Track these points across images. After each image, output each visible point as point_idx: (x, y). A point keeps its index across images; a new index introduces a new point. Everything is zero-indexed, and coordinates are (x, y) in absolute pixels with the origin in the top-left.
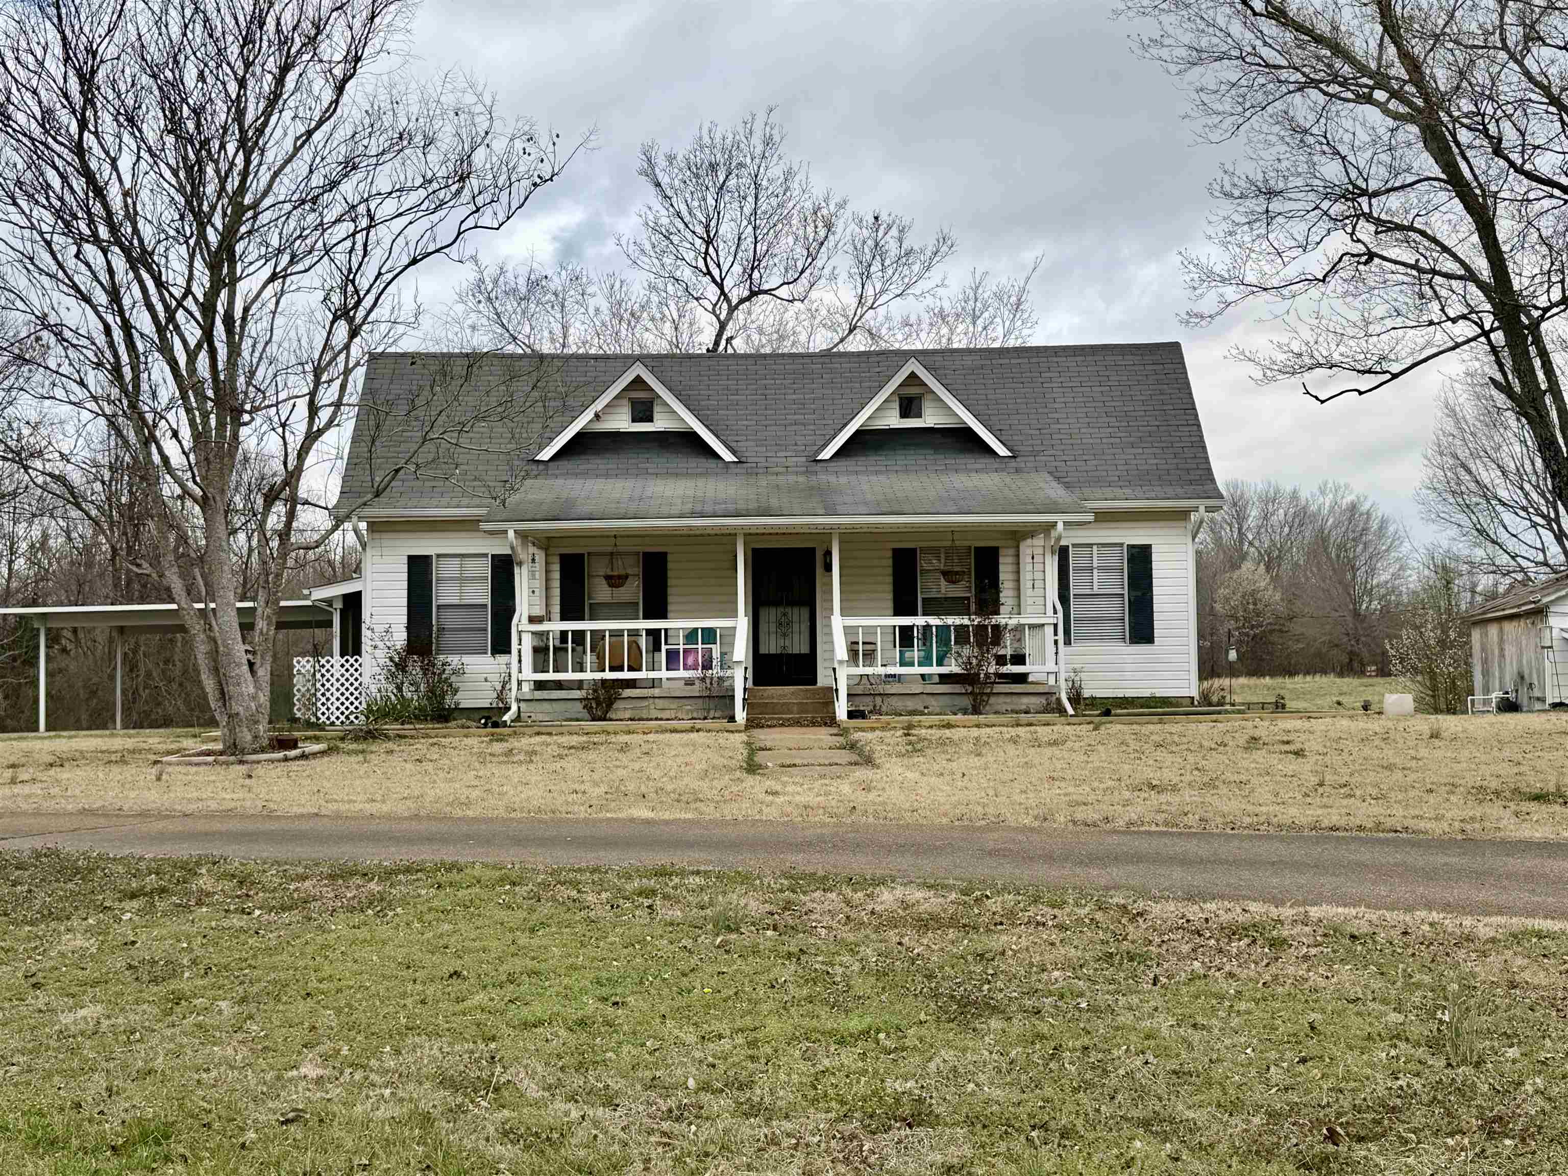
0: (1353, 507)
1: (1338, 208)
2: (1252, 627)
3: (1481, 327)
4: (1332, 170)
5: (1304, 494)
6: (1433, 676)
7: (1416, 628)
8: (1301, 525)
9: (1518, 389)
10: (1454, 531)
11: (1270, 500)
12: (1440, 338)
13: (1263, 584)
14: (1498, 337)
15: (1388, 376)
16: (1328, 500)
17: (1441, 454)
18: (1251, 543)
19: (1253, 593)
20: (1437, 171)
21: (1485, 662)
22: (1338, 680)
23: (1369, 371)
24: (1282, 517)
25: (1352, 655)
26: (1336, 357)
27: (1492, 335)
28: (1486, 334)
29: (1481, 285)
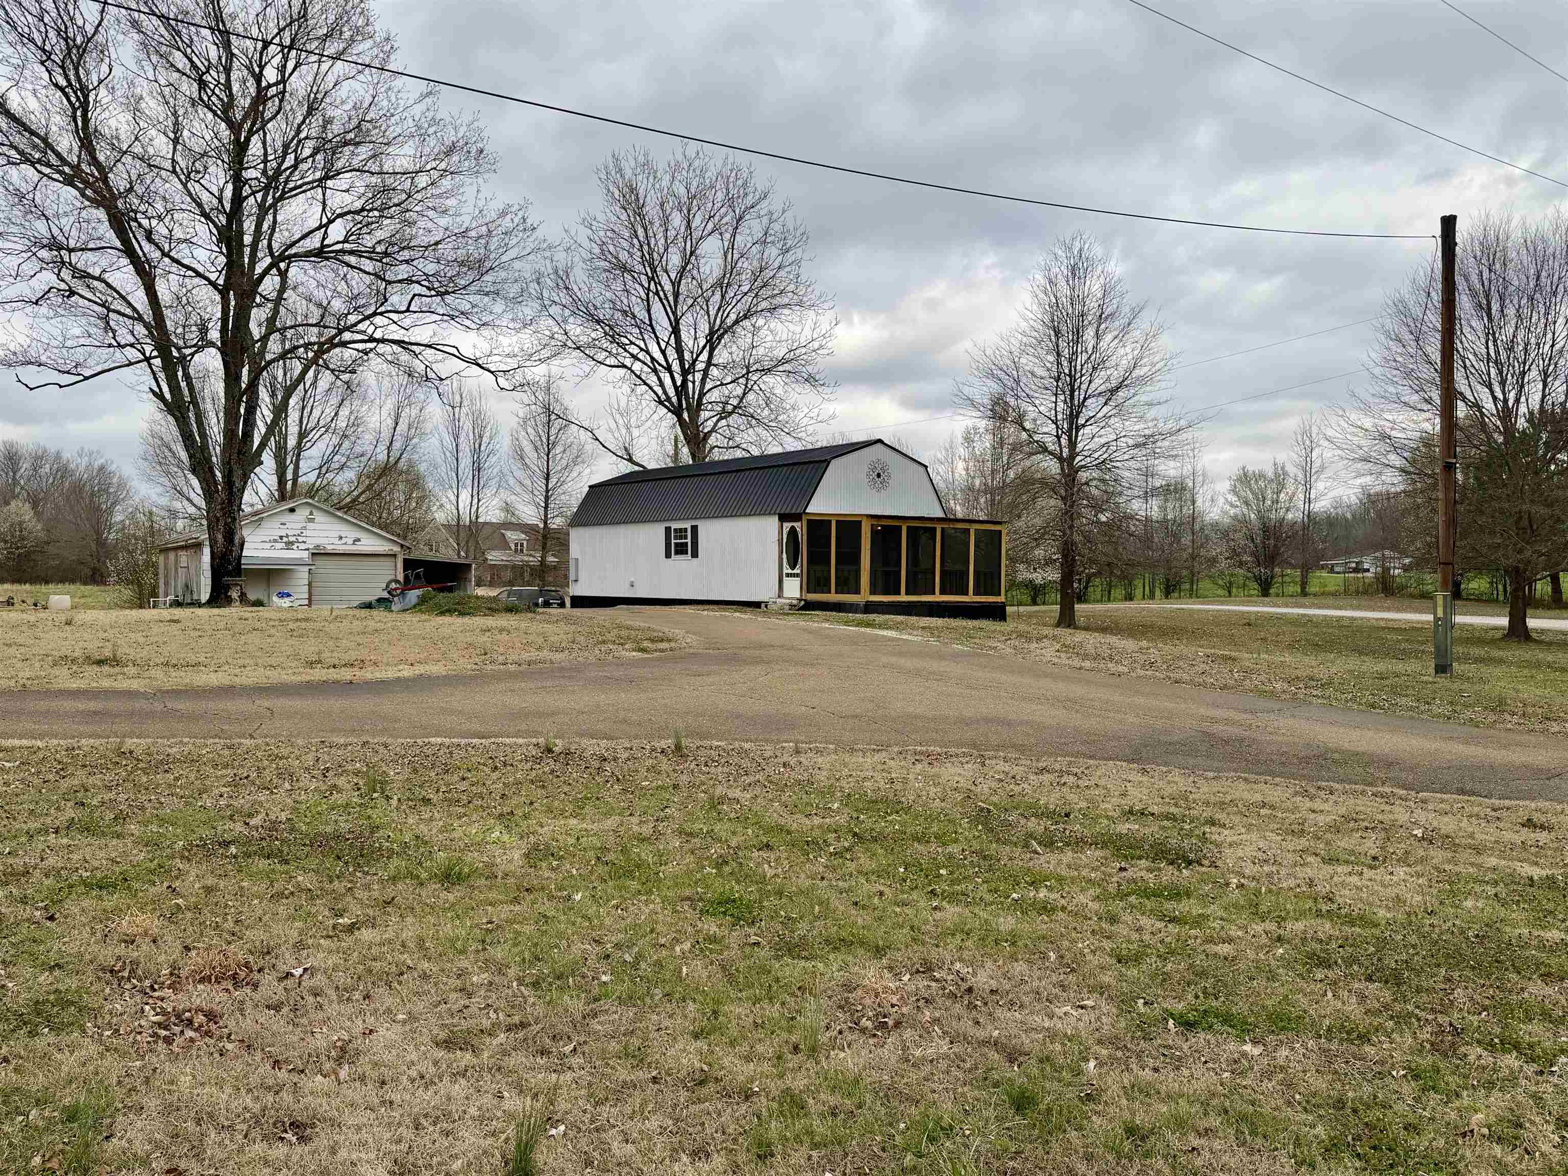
0: (102, 468)
1: (44, 254)
2: (17, 548)
3: (144, 354)
4: (41, 227)
5: (66, 455)
6: (140, 585)
7: (130, 552)
8: (62, 477)
9: (168, 396)
10: (160, 489)
11: (38, 459)
12: (119, 356)
13: (27, 518)
14: (157, 362)
15: (81, 378)
16: (85, 461)
17: (153, 437)
18: (22, 488)
19: (21, 523)
20: (118, 244)
21: (166, 576)
22: (82, 587)
23: (68, 372)
24: (48, 470)
25: (95, 570)
26: (43, 359)
27: (152, 361)
28: (147, 359)
29: (147, 326)
